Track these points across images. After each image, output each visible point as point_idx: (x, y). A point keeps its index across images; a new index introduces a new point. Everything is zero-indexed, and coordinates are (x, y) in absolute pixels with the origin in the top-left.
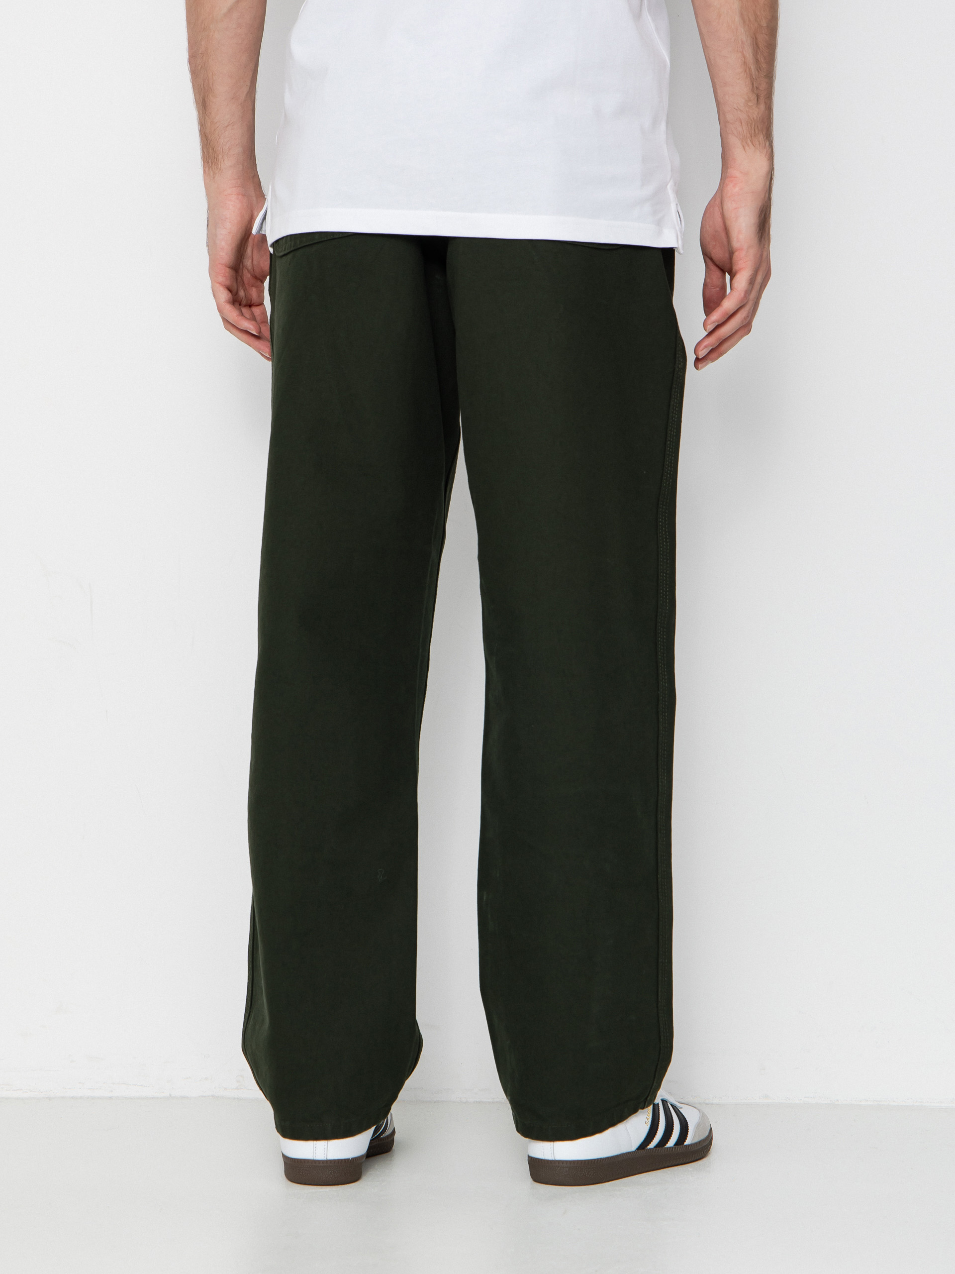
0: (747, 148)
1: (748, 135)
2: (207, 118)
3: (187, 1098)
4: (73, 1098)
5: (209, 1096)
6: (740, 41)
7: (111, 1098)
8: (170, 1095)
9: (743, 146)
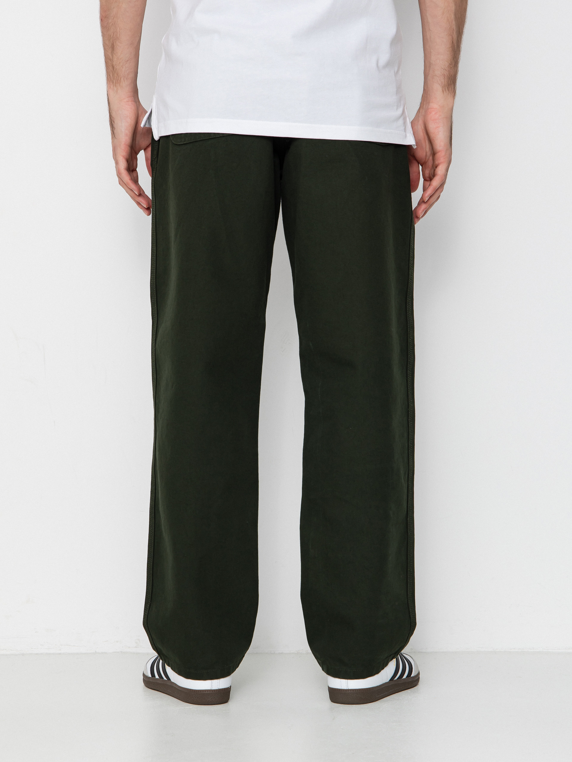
0: (445, 92)
1: (447, 84)
2: (114, 55)
3: (106, 653)
4: (37, 654)
5: (119, 652)
6: (452, 29)
7: (60, 654)
8: (96, 652)
9: (443, 91)
